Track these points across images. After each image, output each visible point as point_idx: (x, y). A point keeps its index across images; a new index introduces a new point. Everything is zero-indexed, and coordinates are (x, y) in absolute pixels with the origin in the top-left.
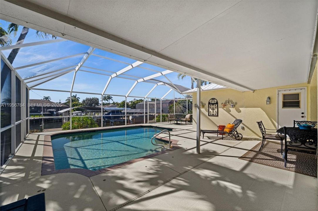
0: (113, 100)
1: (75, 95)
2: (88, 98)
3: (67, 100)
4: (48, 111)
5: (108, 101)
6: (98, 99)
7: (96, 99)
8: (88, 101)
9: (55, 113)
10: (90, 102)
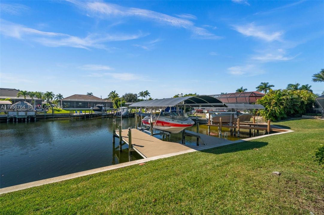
0: (150, 96)
1: (114, 91)
2: (127, 93)
3: (109, 96)
4: (97, 106)
5: (145, 97)
6: (136, 95)
7: (135, 95)
8: (127, 97)
9: (103, 108)
10: (130, 98)
